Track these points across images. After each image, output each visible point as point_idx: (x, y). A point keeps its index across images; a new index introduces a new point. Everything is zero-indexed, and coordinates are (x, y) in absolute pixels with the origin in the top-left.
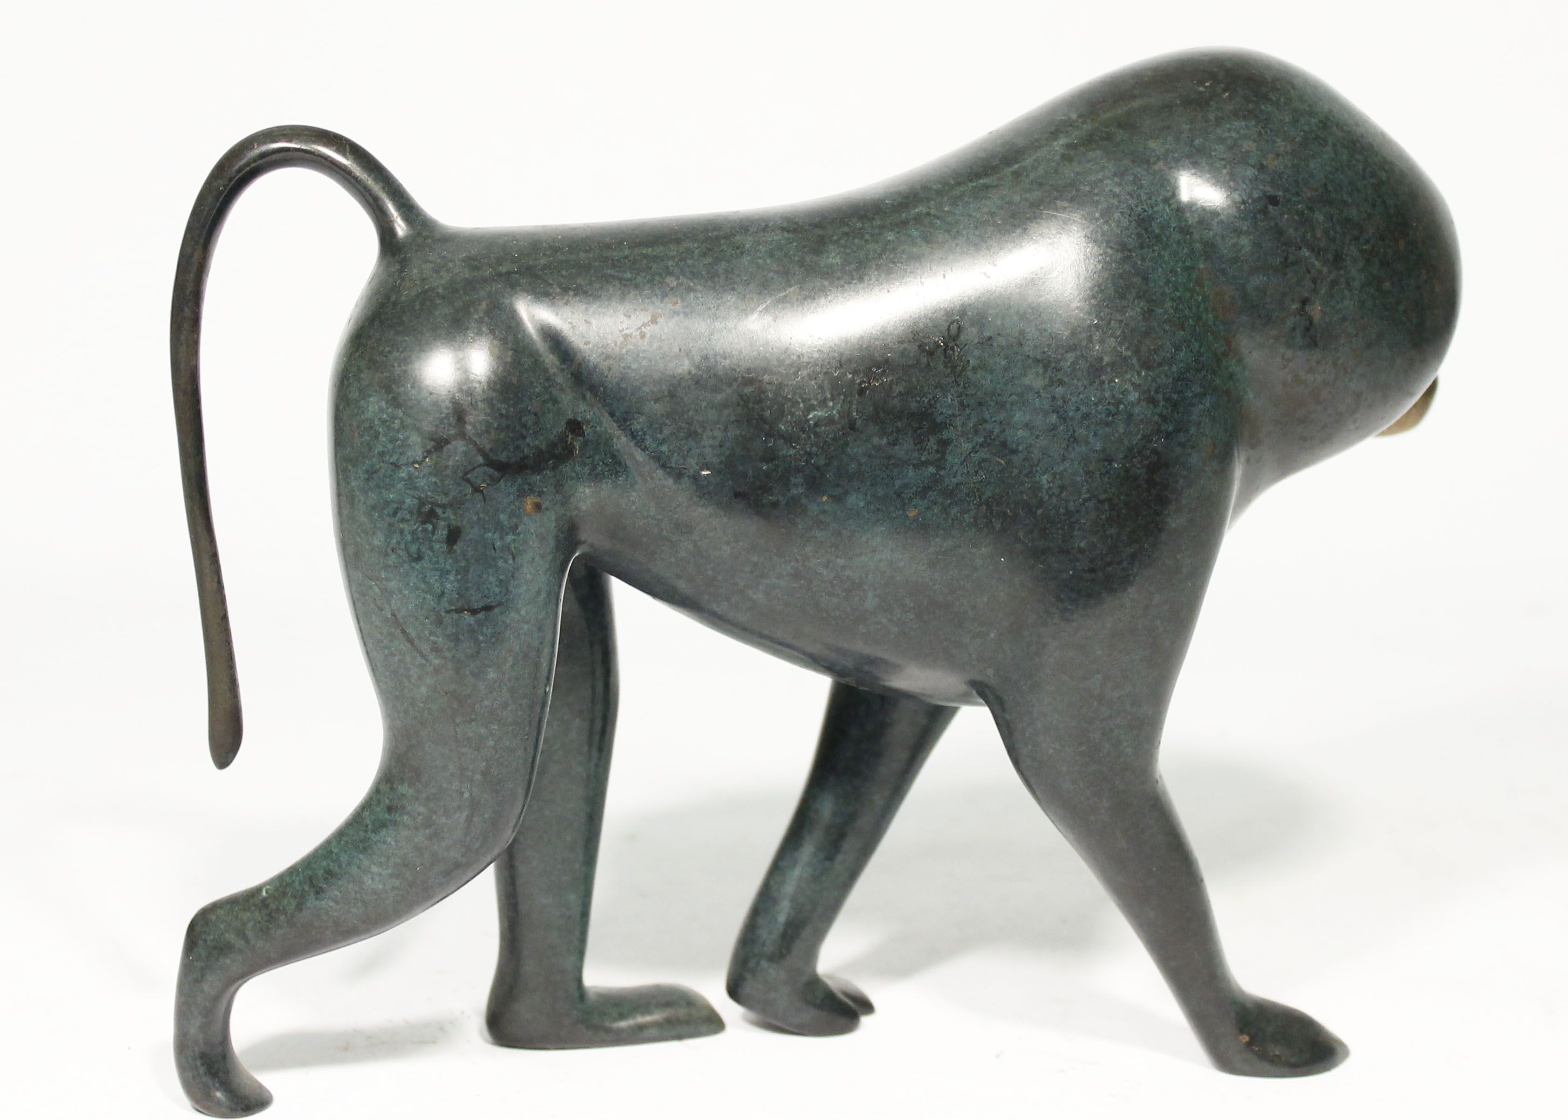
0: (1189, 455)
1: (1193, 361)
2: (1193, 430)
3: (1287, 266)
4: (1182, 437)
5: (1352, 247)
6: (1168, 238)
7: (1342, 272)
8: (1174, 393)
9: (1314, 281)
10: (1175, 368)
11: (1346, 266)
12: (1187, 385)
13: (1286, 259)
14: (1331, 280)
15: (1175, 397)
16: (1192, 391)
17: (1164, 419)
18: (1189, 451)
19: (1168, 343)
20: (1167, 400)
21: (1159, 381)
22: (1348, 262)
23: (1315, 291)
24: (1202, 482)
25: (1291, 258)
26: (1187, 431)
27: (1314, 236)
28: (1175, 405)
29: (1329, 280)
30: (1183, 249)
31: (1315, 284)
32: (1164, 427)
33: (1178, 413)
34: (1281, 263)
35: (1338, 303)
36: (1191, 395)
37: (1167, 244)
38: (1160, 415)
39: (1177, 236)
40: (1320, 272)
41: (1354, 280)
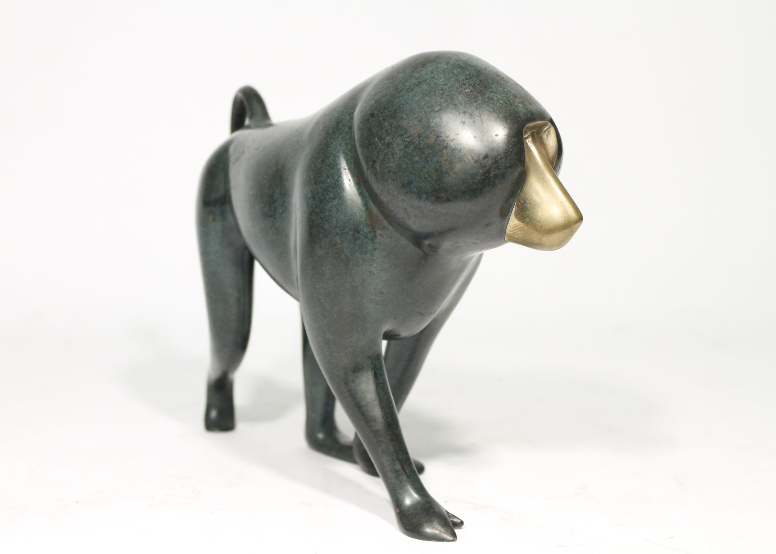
0: (324, 224)
1: (332, 183)
2: (327, 213)
3: (370, 145)
4: (322, 215)
5: (398, 139)
6: (343, 130)
7: (390, 150)
8: (322, 196)
9: (378, 153)
10: (324, 186)
11: (393, 147)
12: (327, 193)
13: (370, 141)
14: (385, 153)
15: (322, 197)
16: (329, 196)
17: (317, 206)
18: (325, 222)
19: (325, 175)
20: (319, 198)
21: (318, 190)
22: (395, 145)
23: (378, 157)
24: (331, 237)
25: (371, 141)
26: (324, 213)
27: (381, 132)
28: (321, 201)
29: (384, 153)
30: (347, 136)
31: (378, 154)
32: (316, 210)
33: (322, 205)
34: (368, 143)
35: (387, 163)
36: (328, 198)
37: (342, 133)
38: (316, 205)
39: (347, 130)
40: (381, 149)
41: (396, 154)
